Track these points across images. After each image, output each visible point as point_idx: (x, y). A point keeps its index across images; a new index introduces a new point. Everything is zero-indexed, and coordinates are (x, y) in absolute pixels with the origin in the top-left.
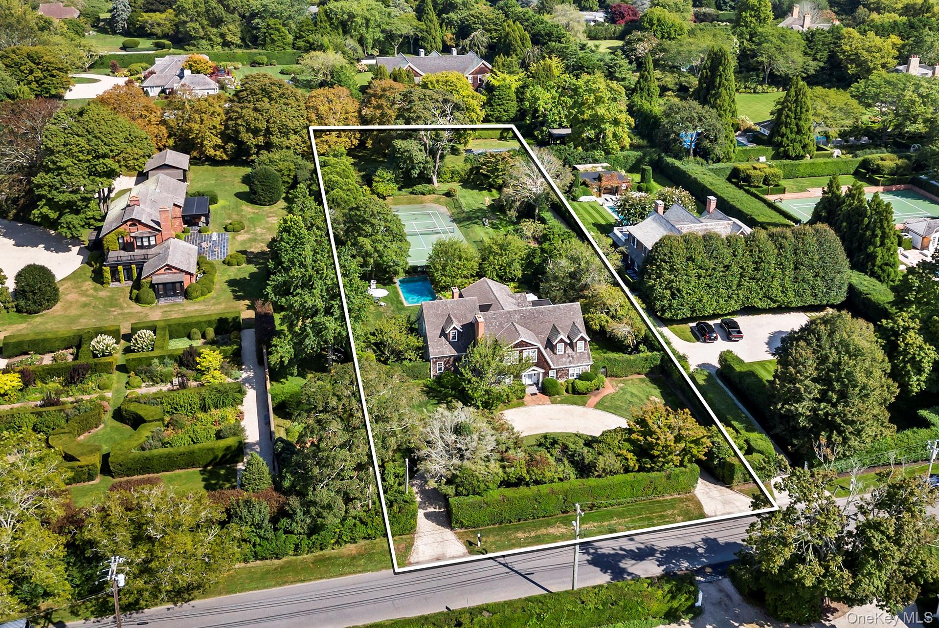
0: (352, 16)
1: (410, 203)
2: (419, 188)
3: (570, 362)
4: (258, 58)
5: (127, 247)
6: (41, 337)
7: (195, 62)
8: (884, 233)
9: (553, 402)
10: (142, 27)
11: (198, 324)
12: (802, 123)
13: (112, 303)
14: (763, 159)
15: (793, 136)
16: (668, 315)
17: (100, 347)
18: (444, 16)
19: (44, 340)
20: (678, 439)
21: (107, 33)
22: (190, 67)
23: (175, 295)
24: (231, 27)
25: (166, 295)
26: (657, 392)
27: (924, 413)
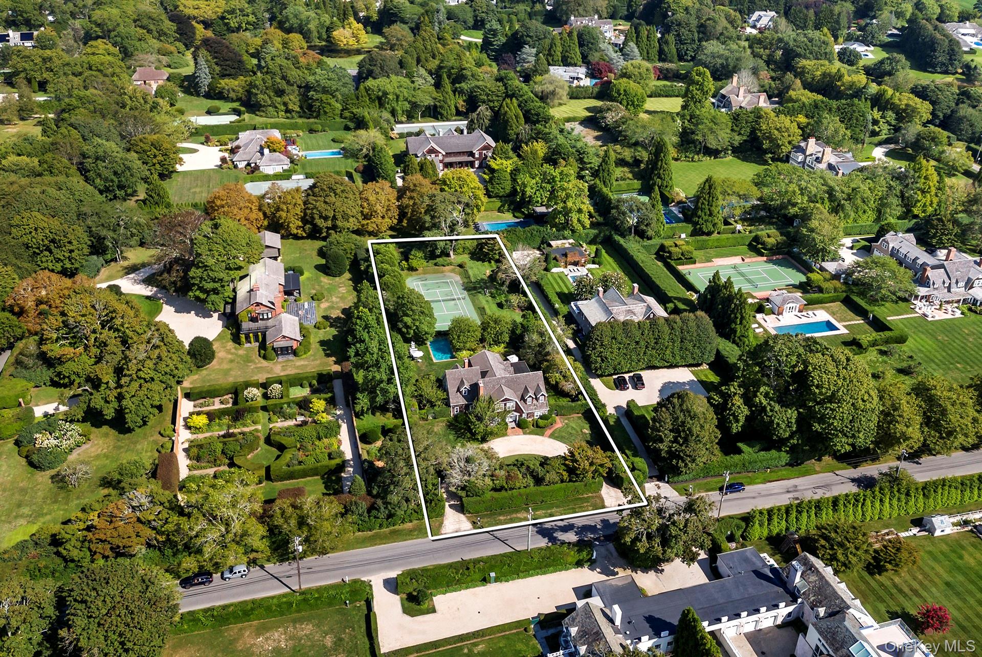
0: (385, 94)
1: (434, 273)
2: (441, 261)
3: (535, 409)
4: (314, 127)
5: (254, 320)
6: (212, 388)
7: (272, 143)
8: (742, 315)
9: (525, 433)
10: (221, 93)
11: (306, 378)
12: (713, 208)
13: (247, 360)
14: (683, 236)
15: (707, 217)
16: (599, 372)
17: (250, 396)
18: (457, 85)
19: (214, 390)
20: (591, 464)
21: (192, 95)
22: (268, 147)
23: (288, 354)
25: (282, 354)
26: (587, 426)
27: (740, 445)
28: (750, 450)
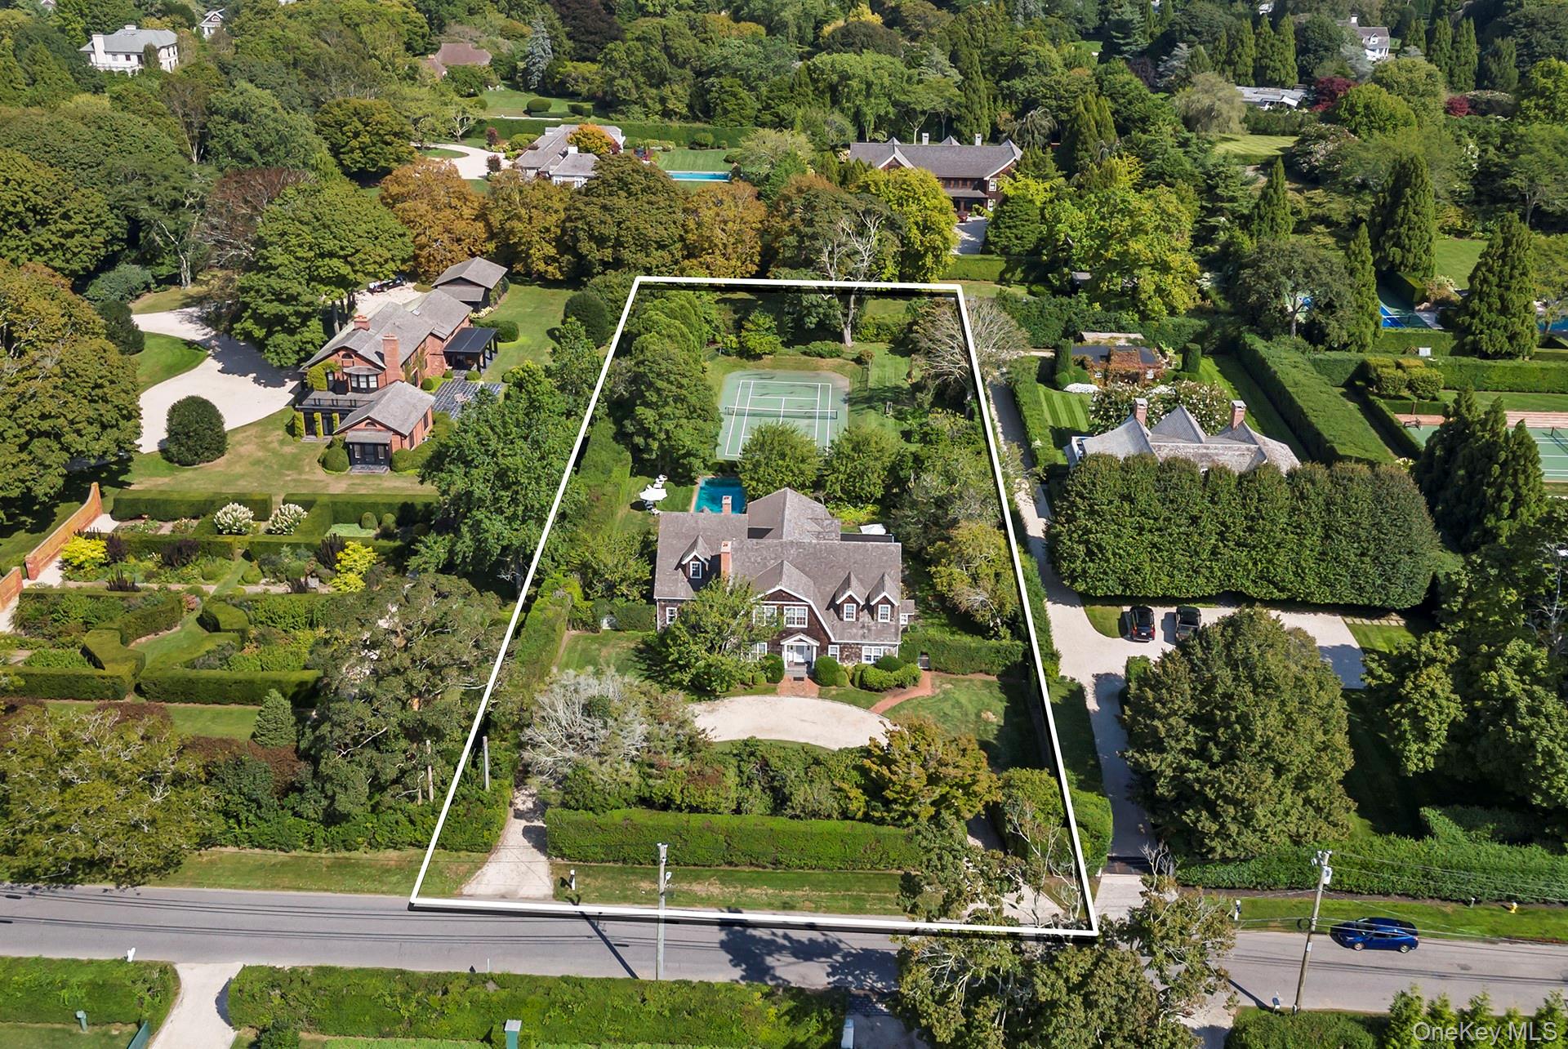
0: (845, 77)
1: (797, 369)
2: (816, 345)
3: (864, 636)
4: (699, 137)
5: (339, 387)
6: (164, 497)
7: (585, 135)
9: (821, 696)
10: (563, 83)
11: (374, 507)
13: (294, 463)
14: (1425, 352)
15: (1494, 317)
16: (1081, 587)
17: (228, 520)
18: (1004, 83)
19: (166, 502)
21: (519, 89)
22: (578, 142)
23: (377, 462)
24: (676, 88)
25: (363, 461)
26: (1000, 705)
27: (1430, 814)
28: (1457, 831)
